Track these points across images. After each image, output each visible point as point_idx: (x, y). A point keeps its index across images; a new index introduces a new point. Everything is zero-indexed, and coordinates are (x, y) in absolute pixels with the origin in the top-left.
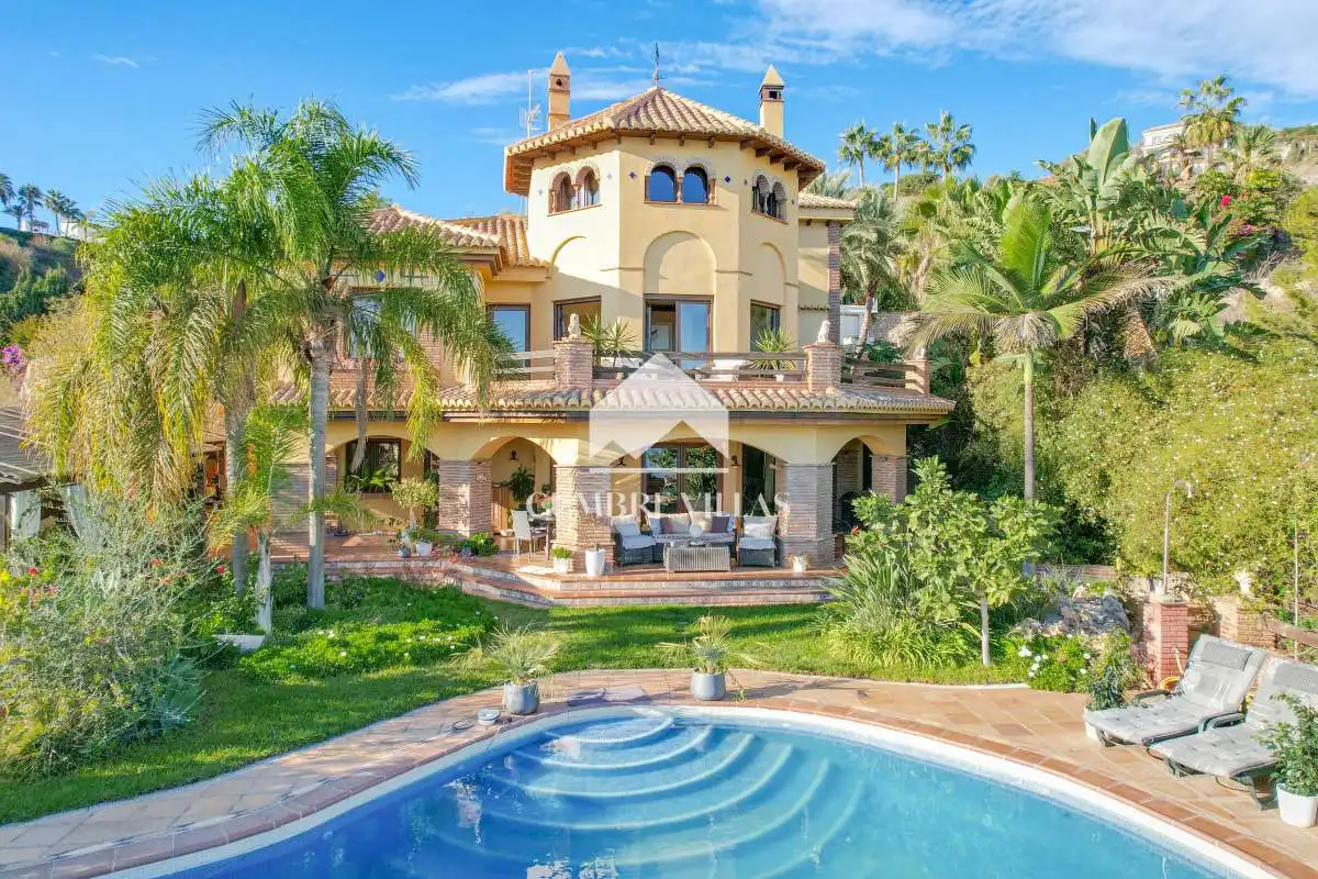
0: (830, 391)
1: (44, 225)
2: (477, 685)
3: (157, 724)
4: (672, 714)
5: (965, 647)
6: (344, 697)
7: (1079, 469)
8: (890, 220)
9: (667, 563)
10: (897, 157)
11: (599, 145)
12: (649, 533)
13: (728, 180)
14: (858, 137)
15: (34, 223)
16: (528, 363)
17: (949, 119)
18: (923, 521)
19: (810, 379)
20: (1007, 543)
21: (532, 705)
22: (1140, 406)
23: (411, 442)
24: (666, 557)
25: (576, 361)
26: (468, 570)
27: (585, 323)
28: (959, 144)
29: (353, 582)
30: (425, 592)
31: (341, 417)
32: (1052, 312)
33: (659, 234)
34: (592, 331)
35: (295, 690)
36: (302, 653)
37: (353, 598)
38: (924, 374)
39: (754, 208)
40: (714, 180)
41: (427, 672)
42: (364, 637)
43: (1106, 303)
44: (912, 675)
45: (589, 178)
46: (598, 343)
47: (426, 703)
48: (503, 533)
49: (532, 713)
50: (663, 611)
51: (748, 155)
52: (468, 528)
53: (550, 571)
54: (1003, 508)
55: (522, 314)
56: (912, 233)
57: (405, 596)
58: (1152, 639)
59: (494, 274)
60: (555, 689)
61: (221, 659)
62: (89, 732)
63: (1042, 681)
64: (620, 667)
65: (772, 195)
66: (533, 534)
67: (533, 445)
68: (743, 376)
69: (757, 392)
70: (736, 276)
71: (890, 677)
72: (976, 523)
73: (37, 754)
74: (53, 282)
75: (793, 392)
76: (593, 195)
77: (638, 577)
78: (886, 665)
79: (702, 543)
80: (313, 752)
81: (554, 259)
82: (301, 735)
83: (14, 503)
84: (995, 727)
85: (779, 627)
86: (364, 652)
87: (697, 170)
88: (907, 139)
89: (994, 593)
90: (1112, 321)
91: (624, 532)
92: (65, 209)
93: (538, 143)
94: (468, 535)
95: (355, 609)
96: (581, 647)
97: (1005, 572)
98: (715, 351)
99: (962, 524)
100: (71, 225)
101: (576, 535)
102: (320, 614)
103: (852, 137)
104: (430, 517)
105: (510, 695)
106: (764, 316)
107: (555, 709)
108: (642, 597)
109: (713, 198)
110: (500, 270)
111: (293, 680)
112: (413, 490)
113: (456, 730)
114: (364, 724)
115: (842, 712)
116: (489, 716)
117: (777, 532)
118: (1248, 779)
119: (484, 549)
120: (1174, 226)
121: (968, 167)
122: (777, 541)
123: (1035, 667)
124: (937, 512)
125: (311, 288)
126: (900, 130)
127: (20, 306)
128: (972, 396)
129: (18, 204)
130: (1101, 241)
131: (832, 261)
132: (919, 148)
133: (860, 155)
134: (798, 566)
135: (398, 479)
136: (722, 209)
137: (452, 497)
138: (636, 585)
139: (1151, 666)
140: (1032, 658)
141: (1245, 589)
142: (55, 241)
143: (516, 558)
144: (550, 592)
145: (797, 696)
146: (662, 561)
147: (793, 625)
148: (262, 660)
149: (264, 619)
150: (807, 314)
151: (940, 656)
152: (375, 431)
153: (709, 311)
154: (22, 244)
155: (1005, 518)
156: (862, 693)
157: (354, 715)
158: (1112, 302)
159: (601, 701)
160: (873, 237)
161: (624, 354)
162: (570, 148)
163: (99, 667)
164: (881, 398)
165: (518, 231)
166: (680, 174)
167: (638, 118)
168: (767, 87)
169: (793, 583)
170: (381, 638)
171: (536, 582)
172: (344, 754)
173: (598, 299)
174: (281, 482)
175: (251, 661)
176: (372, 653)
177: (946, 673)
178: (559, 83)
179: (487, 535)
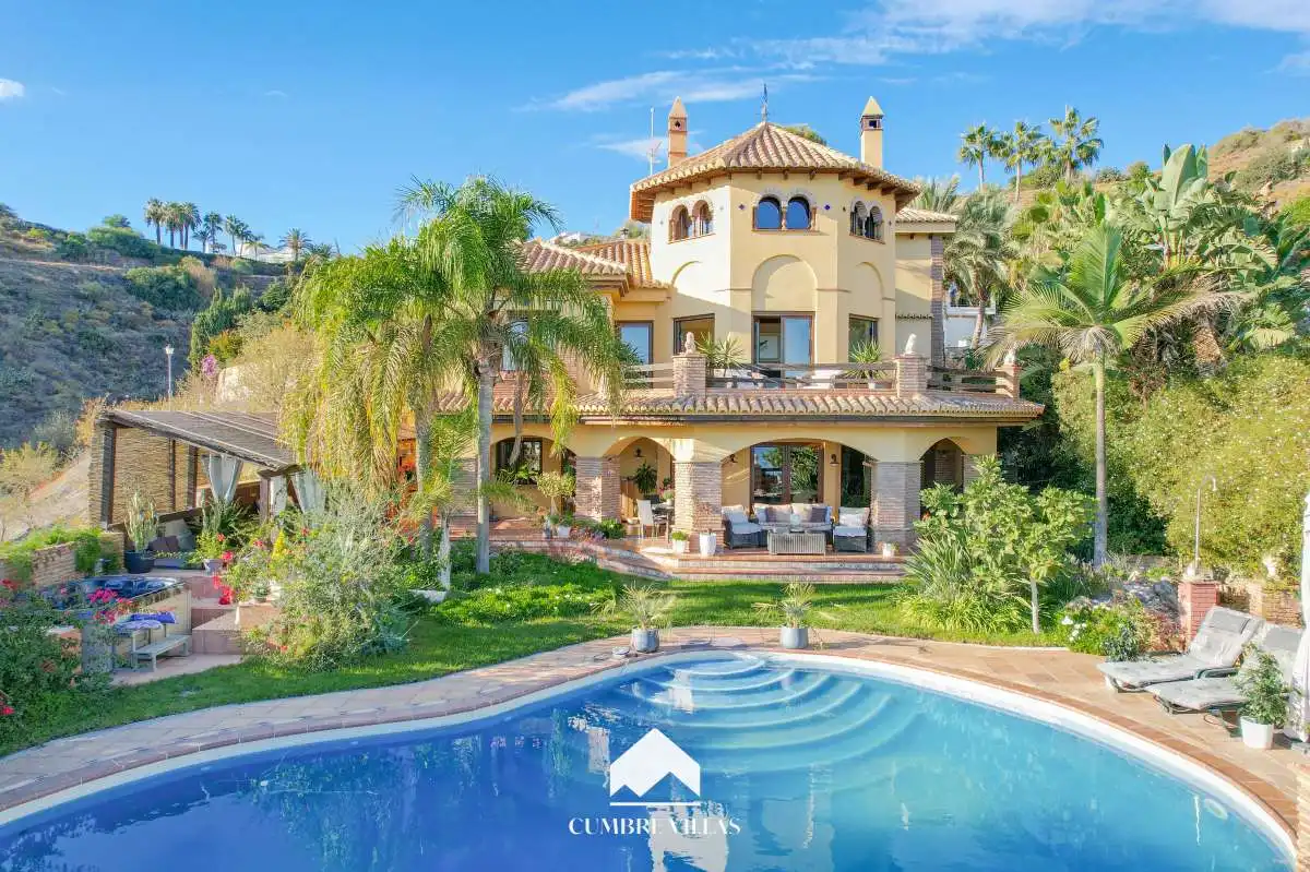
0: (917, 397)
1: (223, 247)
2: (611, 633)
3: (382, 645)
4: (764, 659)
5: (1019, 618)
6: (511, 636)
7: (1146, 468)
8: (1001, 224)
9: (770, 548)
10: (1018, 156)
11: (713, 181)
12: (755, 521)
13: (827, 207)
14: (978, 136)
15: (216, 246)
16: (651, 374)
17: (1073, 115)
18: (979, 509)
19: (898, 387)
20: (1049, 527)
21: (653, 646)
22: (1205, 409)
23: (552, 442)
24: (770, 541)
25: (691, 371)
26: (601, 549)
27: (698, 339)
28: (1084, 139)
29: (510, 553)
30: (567, 564)
31: (502, 420)
32: (1116, 325)
33: (764, 259)
34: (706, 346)
35: (474, 630)
36: (477, 604)
37: (511, 567)
38: (1015, 380)
39: (852, 230)
40: (815, 209)
41: (572, 622)
42: (524, 594)
43: (1172, 317)
44: (969, 637)
45: (704, 210)
46: (711, 356)
47: (572, 643)
48: (629, 521)
49: (653, 652)
50: (763, 586)
51: (847, 183)
52: (600, 515)
53: (671, 551)
54: (1047, 498)
55: (645, 331)
56: (1023, 238)
57: (549, 566)
58: (1184, 613)
59: (622, 295)
60: (669, 636)
61: (417, 606)
62: (344, 645)
63: (1079, 646)
64: (725, 625)
65: (870, 219)
66: (655, 521)
67: (656, 445)
68: (839, 384)
69: (850, 398)
70: (835, 294)
71: (950, 639)
72: (1023, 511)
73: (314, 656)
74: (239, 300)
75: (883, 398)
76: (707, 223)
77: (743, 558)
78: (948, 629)
79: (801, 530)
80: (493, 670)
81: (673, 282)
82: (482, 657)
83: (272, 484)
84: (1029, 676)
85: (862, 600)
86: (524, 606)
87: (800, 200)
88: (1029, 136)
89: (1036, 568)
90: (1185, 330)
91: (733, 520)
92: (240, 231)
93: (659, 181)
94: (600, 521)
95: (512, 575)
96: (694, 609)
97: (1047, 551)
98: (816, 362)
99: (1010, 511)
100: (245, 245)
101: (692, 520)
102: (487, 577)
103: (972, 137)
104: (567, 507)
105: (637, 638)
106: (862, 329)
107: (671, 650)
108: (748, 574)
109: (814, 224)
110: (627, 291)
111: (471, 623)
112: (553, 482)
113: (596, 660)
114: (527, 653)
115: (903, 661)
116: (621, 651)
117: (869, 522)
118: (1218, 712)
119: (613, 533)
120: (1244, 244)
121: (1094, 161)
122: (869, 531)
123: (1075, 633)
124: (990, 501)
125: (479, 318)
126: (1022, 128)
127: (215, 322)
128: (1057, 400)
129: (204, 230)
130: (1174, 258)
131: (934, 272)
132: (1041, 145)
133: (980, 155)
134: (887, 552)
135: (540, 472)
136: (821, 234)
137: (587, 488)
138: (742, 564)
139: (1183, 637)
140: (1072, 626)
141: (1272, 572)
142: (233, 262)
143: (641, 540)
144: (670, 568)
145: (868, 649)
146: (766, 546)
147: (877, 598)
148: (447, 608)
149: (445, 579)
150: (903, 322)
151: (995, 623)
152: (528, 431)
153: (811, 325)
154: (207, 265)
155: (1047, 507)
156: (922, 649)
157: (521, 648)
158: (1178, 315)
159: (707, 647)
160: (981, 242)
161: (733, 366)
162: (688, 184)
163: (351, 598)
164: (967, 403)
165: (642, 255)
166: (784, 204)
167: (747, 158)
168: (867, 117)
169: (881, 566)
170: (536, 596)
171: (658, 560)
172: (517, 672)
173: (711, 317)
174: (456, 473)
175: (439, 609)
176: (529, 606)
177: (997, 637)
178: (678, 124)
179: (616, 521)
